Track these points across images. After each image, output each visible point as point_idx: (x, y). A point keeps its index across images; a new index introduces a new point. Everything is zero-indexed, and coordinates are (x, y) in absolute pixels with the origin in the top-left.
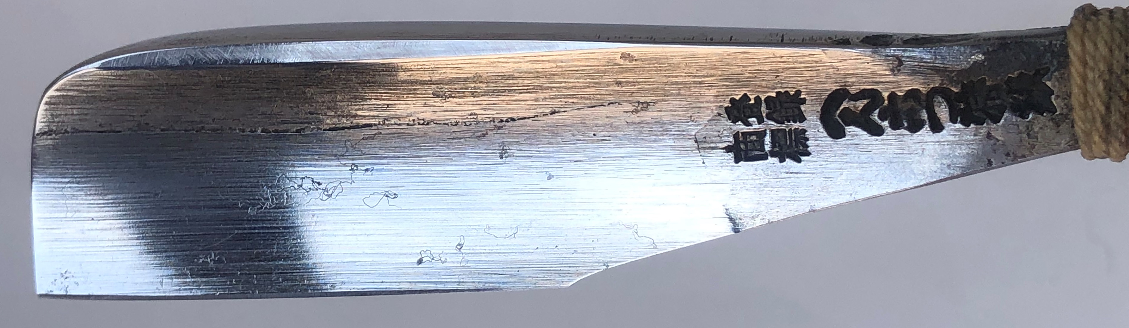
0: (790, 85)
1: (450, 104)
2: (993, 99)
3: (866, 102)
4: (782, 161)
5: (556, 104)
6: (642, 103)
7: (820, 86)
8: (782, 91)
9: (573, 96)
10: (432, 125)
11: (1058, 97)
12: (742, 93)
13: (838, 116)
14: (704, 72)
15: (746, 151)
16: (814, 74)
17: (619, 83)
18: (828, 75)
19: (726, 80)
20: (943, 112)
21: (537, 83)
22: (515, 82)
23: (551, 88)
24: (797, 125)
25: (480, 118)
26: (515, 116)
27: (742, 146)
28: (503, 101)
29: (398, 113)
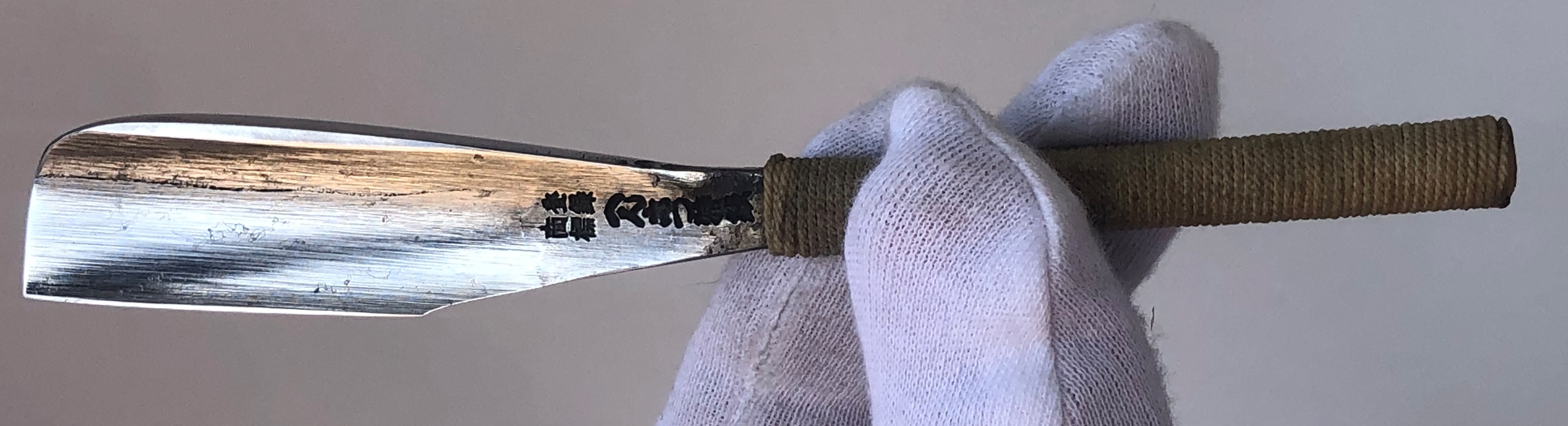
0: (586, 188)
1: (350, 180)
2: (715, 209)
3: (635, 203)
4: (577, 239)
5: (426, 187)
6: (486, 191)
7: (606, 191)
8: (581, 191)
9: (438, 182)
10: (336, 193)
11: (755, 211)
12: (554, 191)
13: (617, 212)
14: (529, 173)
15: (554, 230)
16: (602, 181)
17: (471, 176)
18: (611, 184)
19: (545, 180)
20: (683, 216)
21: (415, 170)
22: (400, 168)
23: (424, 175)
24: (588, 216)
25: (371, 192)
26: (396, 193)
27: (551, 227)
28: (389, 181)
29: (313, 183)
